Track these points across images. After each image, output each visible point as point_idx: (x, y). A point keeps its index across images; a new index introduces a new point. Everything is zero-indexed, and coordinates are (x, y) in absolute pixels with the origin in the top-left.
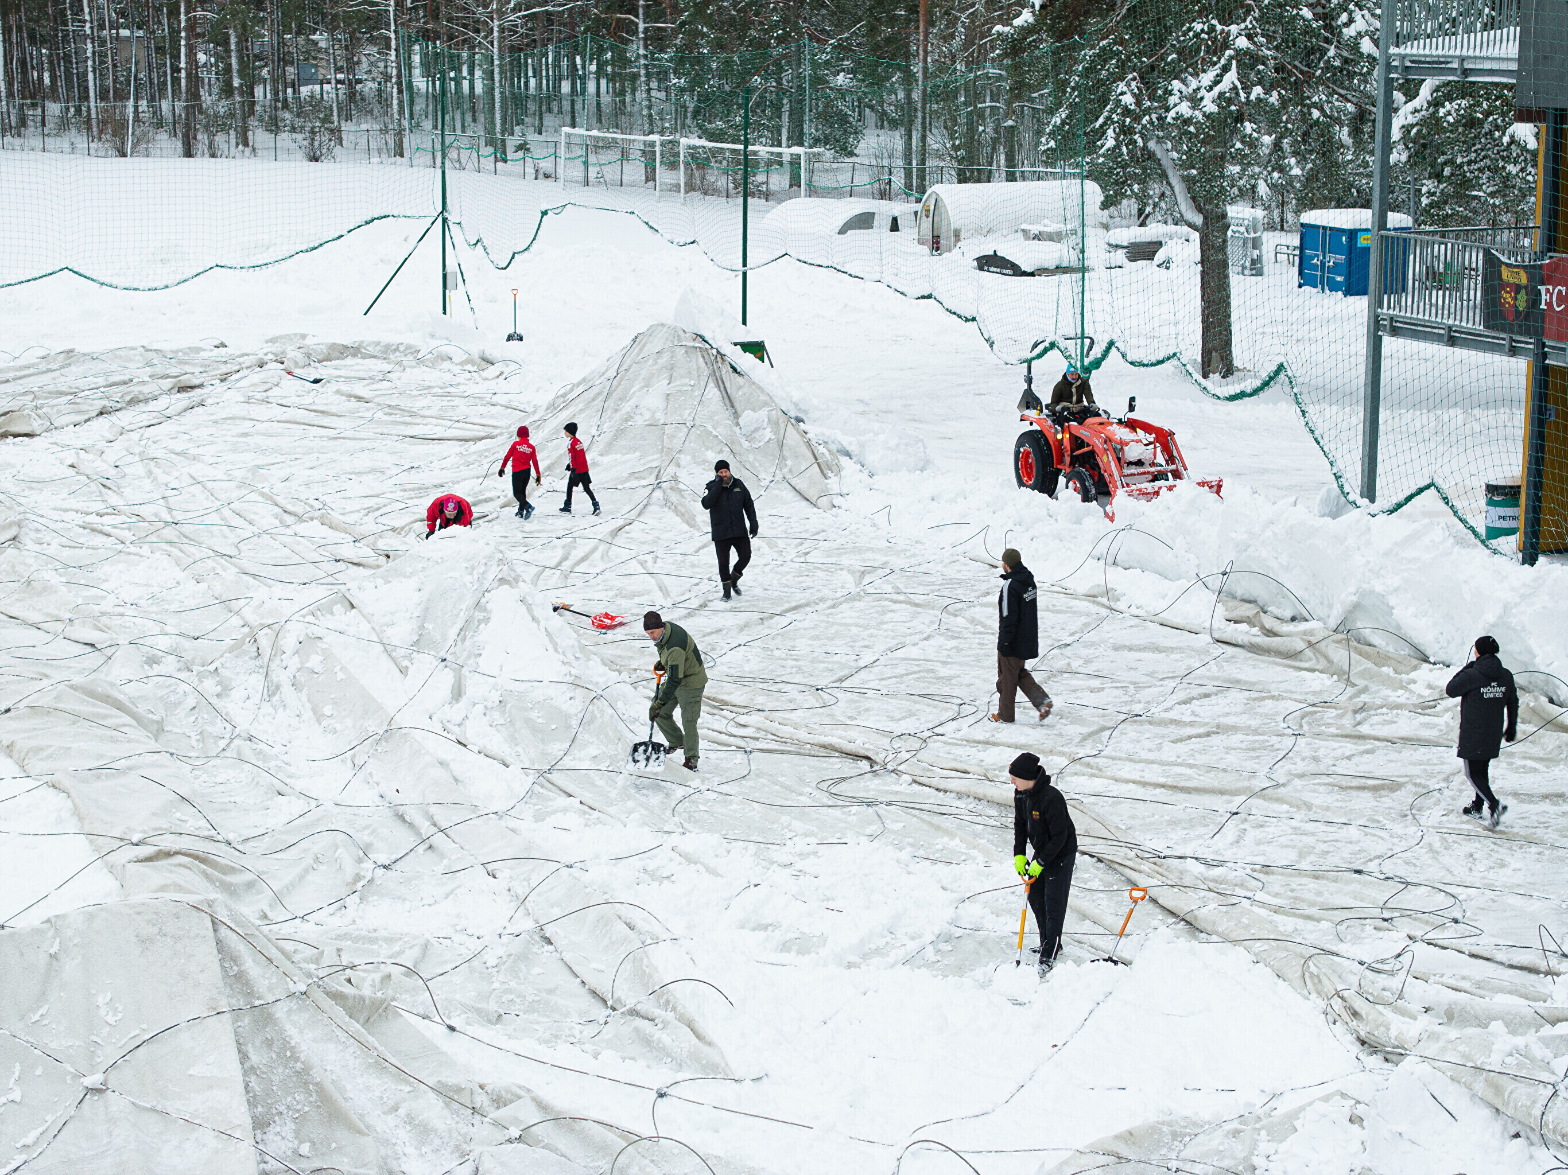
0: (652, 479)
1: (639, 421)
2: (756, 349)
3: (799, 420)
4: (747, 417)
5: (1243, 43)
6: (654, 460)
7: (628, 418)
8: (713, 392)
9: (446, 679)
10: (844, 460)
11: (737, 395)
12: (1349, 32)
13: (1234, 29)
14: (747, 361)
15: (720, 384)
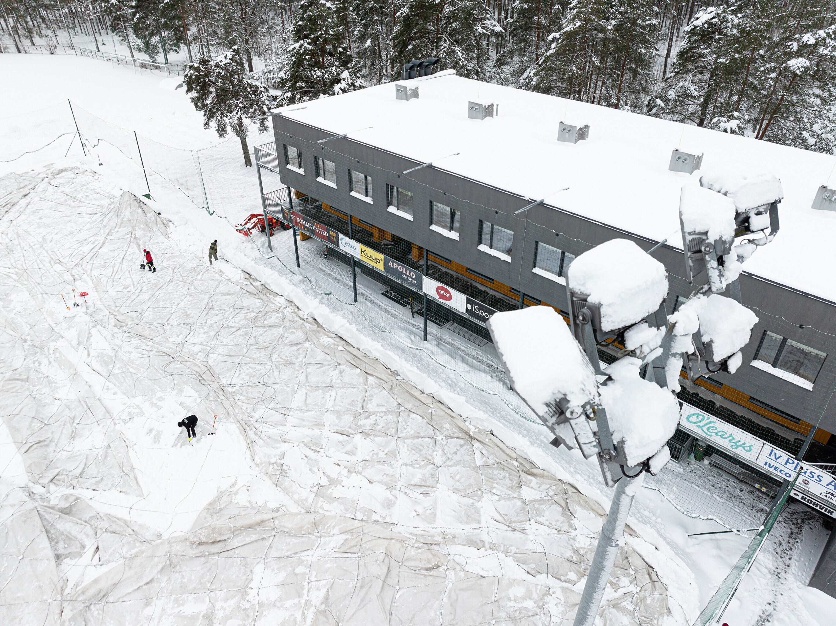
0: (130, 235)
1: (125, 219)
2: (148, 196)
3: (160, 214)
4: (148, 215)
5: (241, 105)
6: (130, 229)
7: (123, 218)
8: (140, 210)
9: (86, 352)
10: (170, 223)
11: (145, 210)
12: (263, 99)
13: (238, 102)
14: (145, 200)
15: (141, 208)
